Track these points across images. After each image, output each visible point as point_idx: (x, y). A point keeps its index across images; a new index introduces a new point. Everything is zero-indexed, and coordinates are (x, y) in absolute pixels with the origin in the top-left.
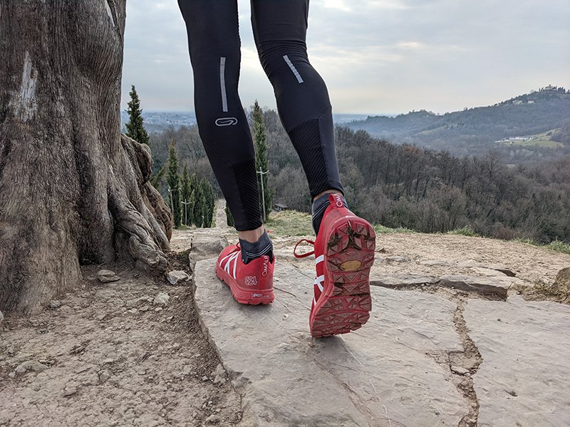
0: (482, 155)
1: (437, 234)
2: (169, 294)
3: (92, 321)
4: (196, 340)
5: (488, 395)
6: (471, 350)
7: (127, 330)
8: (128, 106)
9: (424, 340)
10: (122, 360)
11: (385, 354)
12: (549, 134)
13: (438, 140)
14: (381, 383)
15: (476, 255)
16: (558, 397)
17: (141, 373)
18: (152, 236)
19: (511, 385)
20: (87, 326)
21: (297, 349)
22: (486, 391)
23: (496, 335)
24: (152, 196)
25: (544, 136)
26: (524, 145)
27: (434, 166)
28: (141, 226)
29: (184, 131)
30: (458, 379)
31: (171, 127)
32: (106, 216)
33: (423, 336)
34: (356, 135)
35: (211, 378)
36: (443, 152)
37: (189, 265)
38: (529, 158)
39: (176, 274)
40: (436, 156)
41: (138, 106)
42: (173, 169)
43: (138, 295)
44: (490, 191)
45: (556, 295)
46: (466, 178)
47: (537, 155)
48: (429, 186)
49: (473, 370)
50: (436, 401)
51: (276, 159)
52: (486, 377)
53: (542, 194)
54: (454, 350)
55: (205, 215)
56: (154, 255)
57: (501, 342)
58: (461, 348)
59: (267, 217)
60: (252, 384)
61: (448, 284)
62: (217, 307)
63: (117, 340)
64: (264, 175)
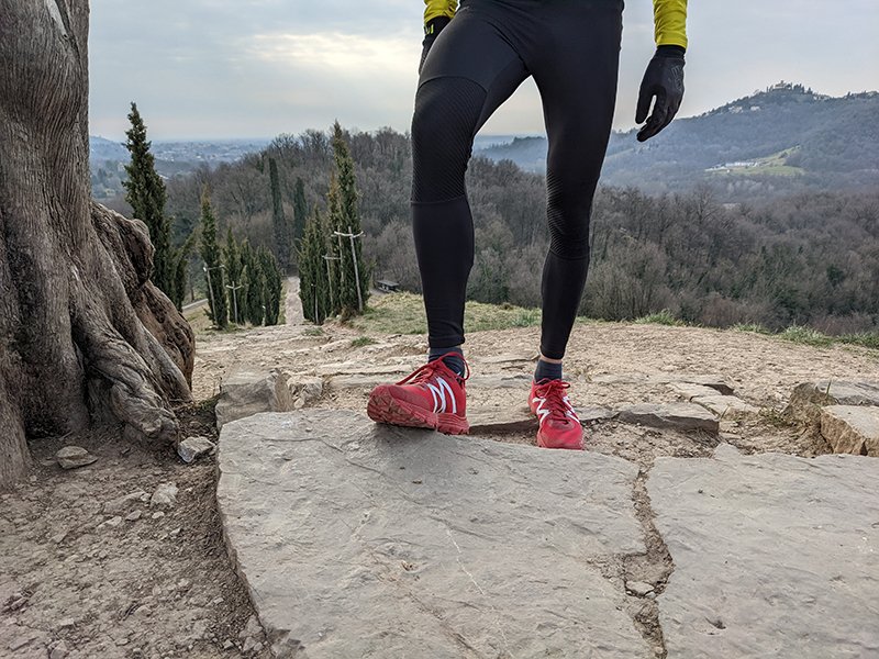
0: (687, 192)
1: (621, 324)
2: (178, 485)
3: (44, 546)
4: (215, 572)
5: (681, 631)
6: (658, 549)
7: (101, 559)
8: (127, 136)
9: (587, 538)
10: (91, 617)
11: (524, 569)
12: (782, 157)
13: (621, 170)
14: (514, 626)
15: (678, 358)
16: (787, 626)
17: (121, 642)
18: (150, 381)
19: (716, 610)
20: (34, 556)
21: (383, 575)
22: (678, 623)
23: (695, 519)
24: (156, 304)
25: (775, 159)
26: (747, 174)
27: (618, 211)
28: (130, 366)
29: (225, 171)
30: (636, 605)
31: (204, 165)
32: (69, 354)
33: (584, 530)
34: (497, 168)
35: (237, 644)
36: (630, 190)
37: (215, 425)
38: (755, 193)
39: (194, 444)
40: (619, 195)
41: (143, 137)
42: (210, 235)
43: (127, 489)
44: (702, 245)
45: (790, 425)
46: (664, 227)
47: (767, 188)
48: (612, 242)
49: (659, 587)
50: (600, 651)
51: (376, 209)
52: (678, 597)
53: (775, 247)
54: (630, 553)
55: (267, 304)
56: (153, 416)
57: (703, 531)
58: (642, 548)
59: (364, 304)
60: (306, 651)
61: (631, 419)
62: (254, 508)
63: (84, 580)
64: (356, 240)
